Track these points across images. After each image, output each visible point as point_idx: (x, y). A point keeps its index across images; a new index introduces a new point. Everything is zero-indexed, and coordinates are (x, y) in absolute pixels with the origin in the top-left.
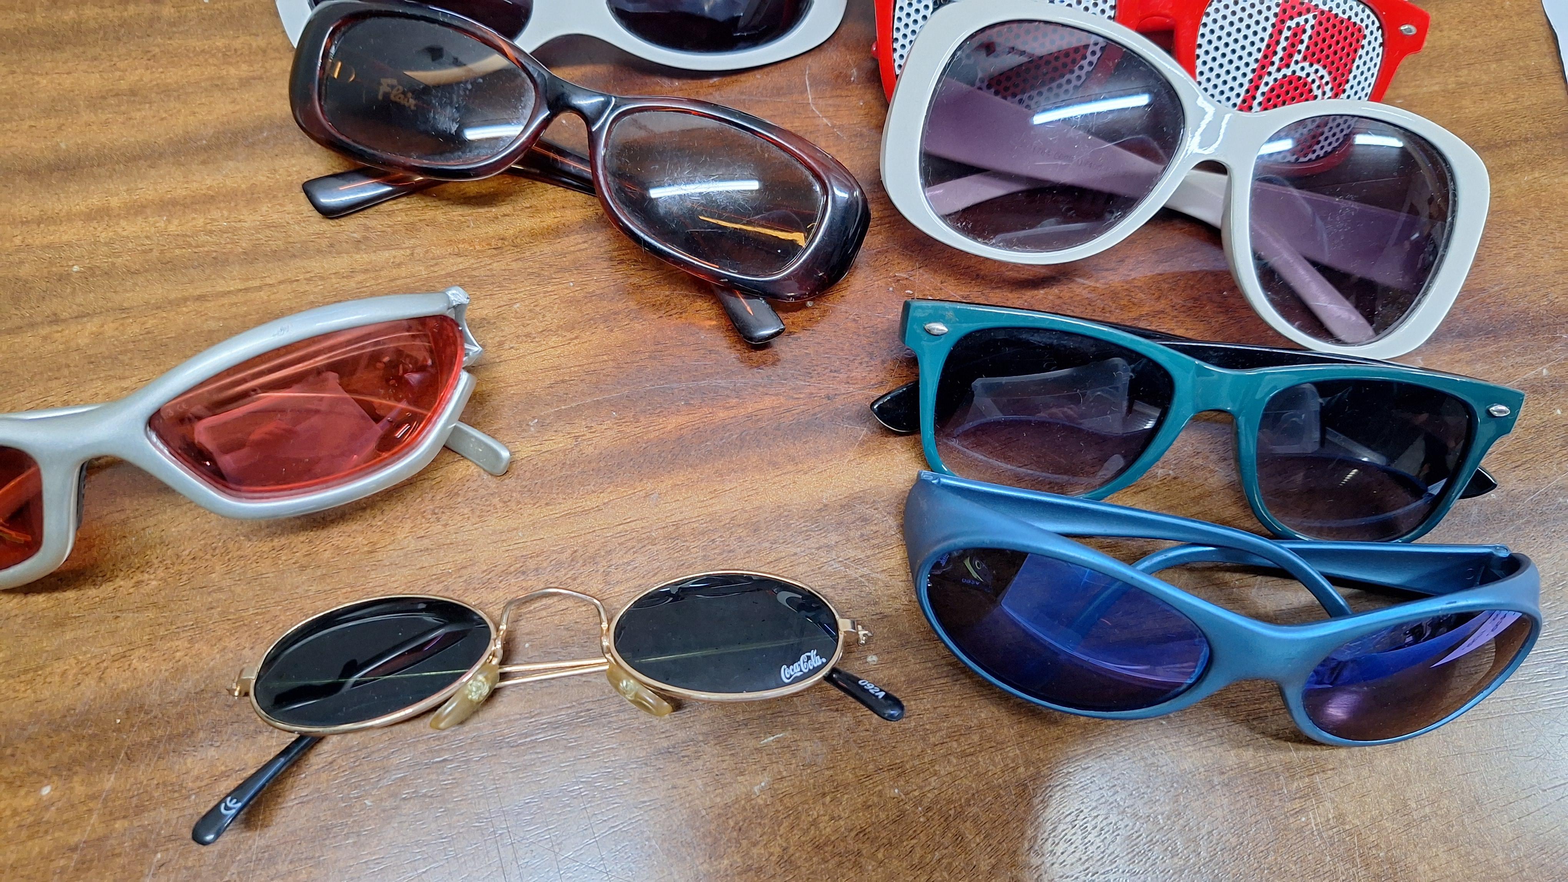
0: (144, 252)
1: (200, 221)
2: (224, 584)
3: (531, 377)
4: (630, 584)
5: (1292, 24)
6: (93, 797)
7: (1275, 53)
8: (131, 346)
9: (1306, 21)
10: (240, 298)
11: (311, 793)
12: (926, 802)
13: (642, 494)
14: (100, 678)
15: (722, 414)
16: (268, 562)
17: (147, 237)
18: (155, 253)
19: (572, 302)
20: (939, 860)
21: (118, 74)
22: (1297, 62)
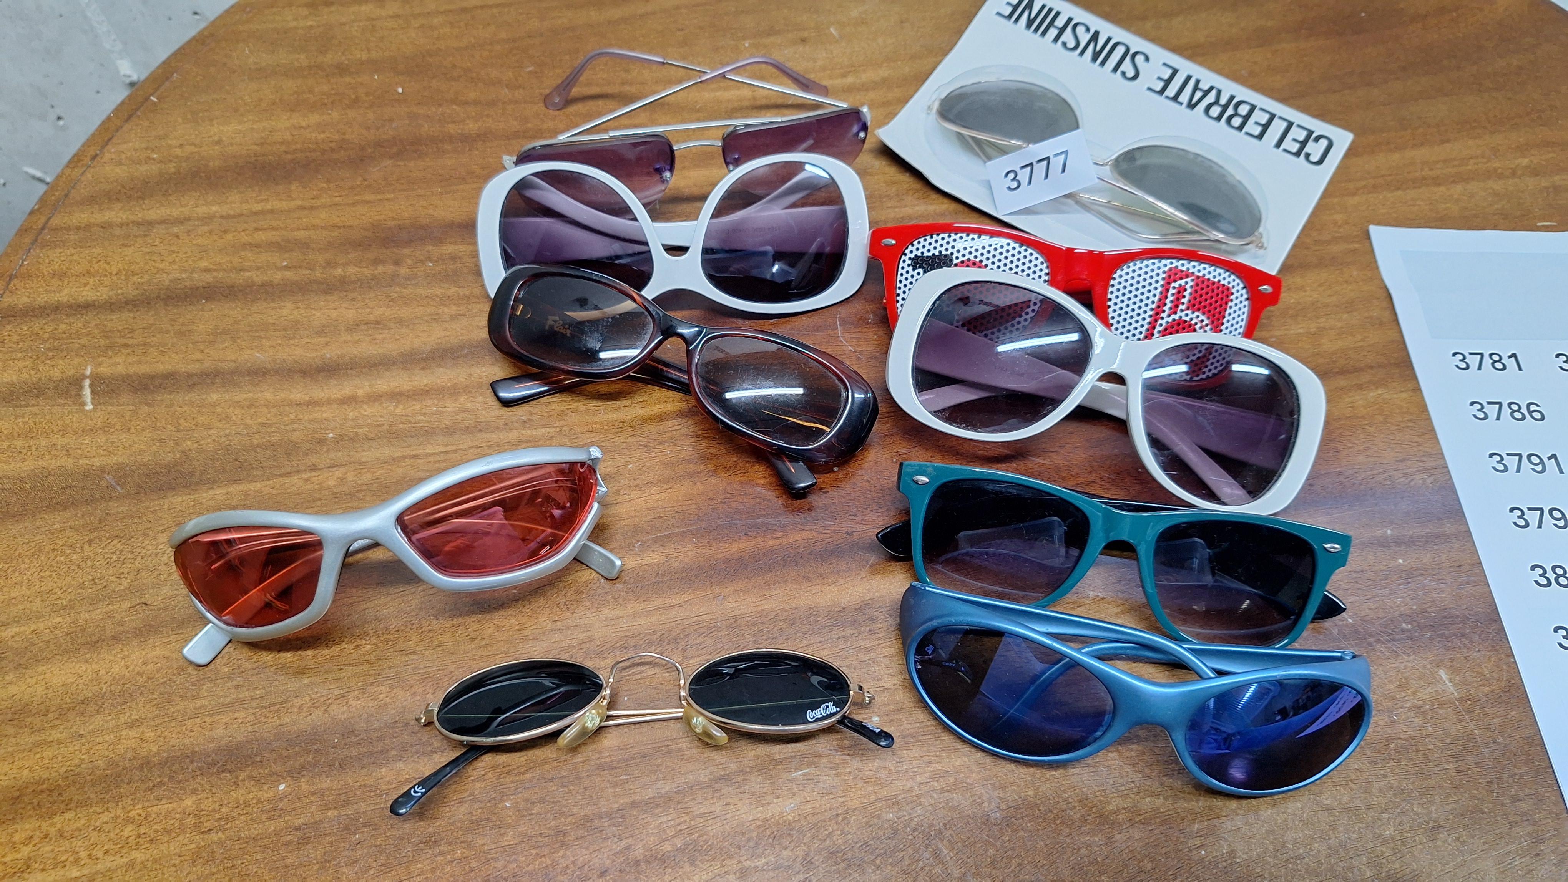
0: (379, 426)
1: (418, 407)
2: (418, 649)
3: (637, 514)
4: (701, 658)
5: (1176, 285)
6: (313, 793)
7: (1165, 304)
8: (364, 487)
9: (1187, 283)
10: (442, 457)
11: (468, 796)
12: (913, 824)
13: (712, 596)
14: (326, 710)
15: (771, 543)
16: (449, 634)
17: (381, 416)
18: (385, 427)
19: (668, 464)
20: (922, 869)
21: (368, 310)
22: (1182, 311)
